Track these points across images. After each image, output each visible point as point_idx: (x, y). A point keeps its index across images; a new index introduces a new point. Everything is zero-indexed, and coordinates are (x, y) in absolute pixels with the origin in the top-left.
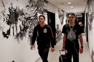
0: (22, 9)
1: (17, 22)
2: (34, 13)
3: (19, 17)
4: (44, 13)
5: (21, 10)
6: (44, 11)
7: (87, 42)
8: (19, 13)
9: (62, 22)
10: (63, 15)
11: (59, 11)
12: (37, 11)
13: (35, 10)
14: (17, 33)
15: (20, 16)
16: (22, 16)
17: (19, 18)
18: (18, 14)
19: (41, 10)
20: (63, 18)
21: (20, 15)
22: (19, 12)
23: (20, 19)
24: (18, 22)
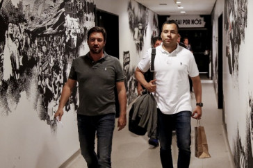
0: (20, 5)
1: (4, 44)
2: (55, 17)
3: (9, 28)
4: (86, 15)
5: (16, 7)
6: (84, 8)
7: (221, 110)
8: (8, 15)
9: (139, 42)
10: (143, 22)
11: (130, 6)
12: (63, 10)
13: (58, 6)
14: (3, 81)
15: (13, 27)
16: (18, 25)
17: (10, 31)
18: (7, 18)
19: (77, 7)
20: (143, 30)
21: (13, 22)
22: (11, 14)
23: (11, 35)
24: (6, 46)
